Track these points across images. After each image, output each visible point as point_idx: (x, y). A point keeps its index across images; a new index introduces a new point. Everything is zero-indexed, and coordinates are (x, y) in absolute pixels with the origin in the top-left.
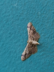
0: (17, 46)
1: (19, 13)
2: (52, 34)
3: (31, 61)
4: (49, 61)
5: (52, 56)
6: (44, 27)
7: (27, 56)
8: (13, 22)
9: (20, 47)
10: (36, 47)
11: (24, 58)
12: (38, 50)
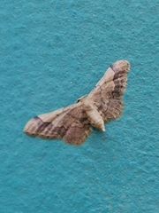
0: (47, 84)
1: (123, 15)
2: (152, 139)
3: (45, 154)
4: (87, 194)
5: (106, 190)
6: (149, 106)
7: (46, 130)
8: (89, 20)
9: (49, 94)
10: (86, 132)
11: (34, 128)
12: (85, 145)
